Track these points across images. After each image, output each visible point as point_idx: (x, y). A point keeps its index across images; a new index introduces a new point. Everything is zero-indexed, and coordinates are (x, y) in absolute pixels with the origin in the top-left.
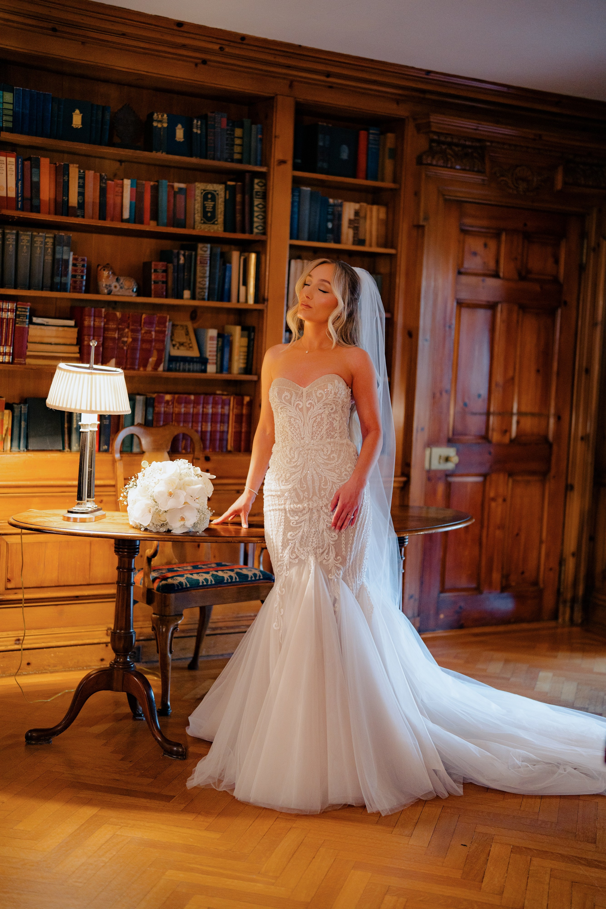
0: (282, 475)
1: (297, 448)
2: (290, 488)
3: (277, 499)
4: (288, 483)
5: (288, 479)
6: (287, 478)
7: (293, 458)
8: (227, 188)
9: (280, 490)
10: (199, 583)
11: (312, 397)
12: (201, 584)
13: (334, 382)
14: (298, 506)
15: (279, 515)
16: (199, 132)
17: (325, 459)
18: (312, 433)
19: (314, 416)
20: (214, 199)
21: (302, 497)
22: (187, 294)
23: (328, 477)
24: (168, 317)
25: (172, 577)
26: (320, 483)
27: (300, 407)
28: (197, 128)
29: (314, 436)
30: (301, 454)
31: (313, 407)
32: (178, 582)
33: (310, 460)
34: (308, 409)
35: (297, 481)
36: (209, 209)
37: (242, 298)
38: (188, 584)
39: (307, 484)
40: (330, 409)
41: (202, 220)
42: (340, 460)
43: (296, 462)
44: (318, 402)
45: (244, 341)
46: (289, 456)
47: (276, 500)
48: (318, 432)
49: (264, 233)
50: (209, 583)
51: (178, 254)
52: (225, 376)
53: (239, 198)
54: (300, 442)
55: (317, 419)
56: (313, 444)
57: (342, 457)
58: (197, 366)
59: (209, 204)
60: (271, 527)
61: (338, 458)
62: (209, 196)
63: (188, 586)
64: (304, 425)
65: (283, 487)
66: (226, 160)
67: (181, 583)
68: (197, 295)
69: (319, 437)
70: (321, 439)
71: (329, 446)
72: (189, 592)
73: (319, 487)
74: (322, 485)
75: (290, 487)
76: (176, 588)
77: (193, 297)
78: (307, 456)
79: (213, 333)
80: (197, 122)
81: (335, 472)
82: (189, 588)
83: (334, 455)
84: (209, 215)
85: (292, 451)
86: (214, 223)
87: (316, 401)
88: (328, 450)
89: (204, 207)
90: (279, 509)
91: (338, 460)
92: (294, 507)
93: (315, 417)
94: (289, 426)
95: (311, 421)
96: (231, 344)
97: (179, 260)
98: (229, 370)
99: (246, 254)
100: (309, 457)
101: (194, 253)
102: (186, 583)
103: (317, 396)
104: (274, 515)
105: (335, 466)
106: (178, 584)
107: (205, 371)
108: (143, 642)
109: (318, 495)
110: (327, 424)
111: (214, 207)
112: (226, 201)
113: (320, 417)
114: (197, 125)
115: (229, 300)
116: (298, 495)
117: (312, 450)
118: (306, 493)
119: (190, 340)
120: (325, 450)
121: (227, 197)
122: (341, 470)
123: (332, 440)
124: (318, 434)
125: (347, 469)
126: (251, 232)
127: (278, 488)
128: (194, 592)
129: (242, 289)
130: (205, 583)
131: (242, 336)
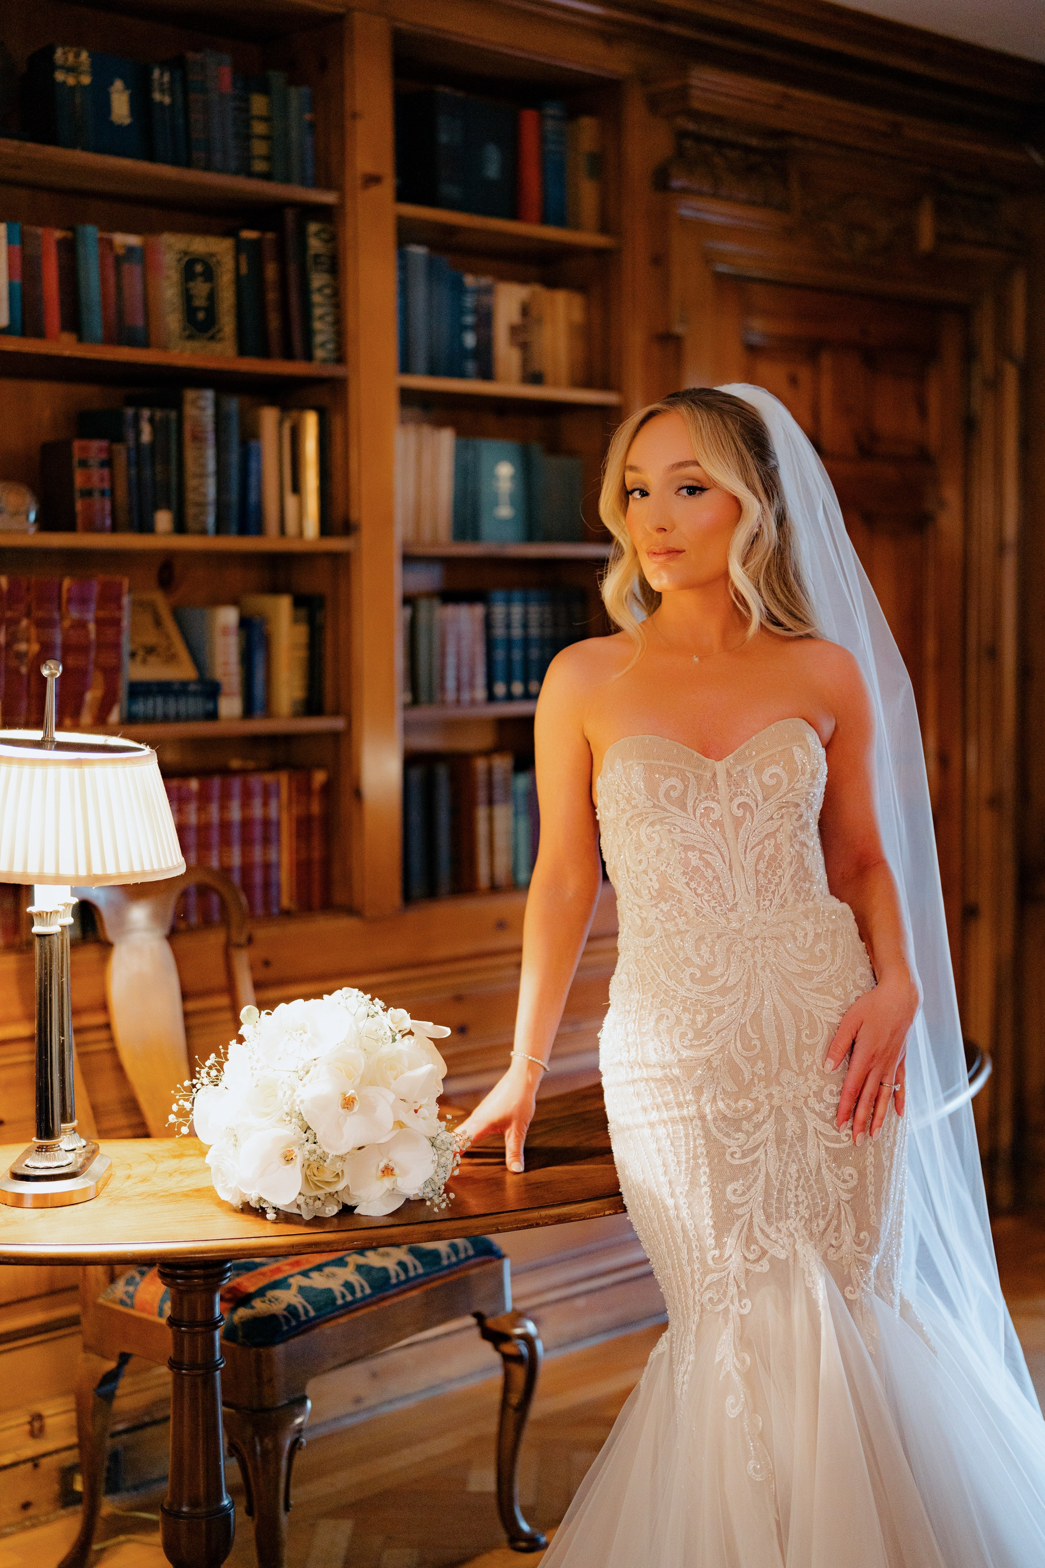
0: (678, 1018)
1: (719, 937)
2: (710, 1053)
3: (669, 1088)
4: (705, 1040)
5: (704, 1027)
6: (700, 1026)
7: (712, 966)
8: (240, 247)
9: (680, 1061)
10: (334, 1299)
11: (747, 787)
12: (340, 1302)
13: (805, 739)
14: (741, 1103)
15: (687, 1136)
16: (167, 100)
17: (802, 961)
18: (758, 892)
19: (757, 840)
20: (209, 275)
21: (747, 1076)
22: (163, 520)
23: (816, 1012)
24: (126, 583)
25: (261, 1293)
26: (799, 1032)
27: (714, 816)
28: (162, 91)
29: (764, 900)
30: (734, 952)
31: (752, 813)
32: (283, 1305)
33: (763, 968)
34: (738, 823)
35: (732, 1033)
36: (200, 302)
37: (291, 527)
38: (309, 1307)
39: (762, 1038)
40: (796, 816)
41: (184, 329)
42: (838, 960)
43: (722, 975)
44: (765, 799)
45: (301, 632)
46: (697, 960)
47: (667, 1093)
48: (773, 887)
49: (340, 358)
50: (359, 1295)
51: (137, 419)
52: (258, 726)
53: (271, 271)
54: (728, 919)
55: (764, 848)
56: (765, 923)
57: (840, 950)
58: (194, 705)
59: (200, 289)
60: (666, 1173)
61: (834, 952)
62: (199, 268)
63: (312, 1313)
64: (731, 869)
65: (685, 1054)
66: (237, 173)
67: (291, 1310)
68: (191, 523)
69: (777, 901)
70: (782, 906)
71: (808, 925)
72: (316, 1331)
73: (797, 1044)
74: (803, 1035)
75: (707, 1051)
76: (285, 1328)
77: (180, 527)
78: (753, 956)
79: (228, 616)
80: (162, 74)
81: (834, 996)
82: (315, 1318)
83: (822, 946)
84: (201, 315)
85: (703, 947)
86: (212, 338)
87: (760, 798)
88: (806, 934)
89: (187, 297)
90: (683, 1119)
91: (833, 960)
92: (728, 1106)
93: (758, 844)
94: (684, 873)
95: (751, 857)
96: (266, 642)
97: (138, 433)
98: (268, 711)
99: (294, 414)
100: (758, 957)
101: (173, 415)
102: (304, 1307)
103: (762, 784)
104: (668, 1135)
105: (831, 976)
106: (285, 1313)
107: (213, 715)
108: (125, 1437)
109: (795, 1067)
110: (791, 863)
111: (212, 297)
112: (238, 280)
113: (772, 842)
114: (162, 84)
115: (259, 530)
116: (734, 1071)
117: (764, 939)
118: (760, 1064)
119: (168, 637)
120: (800, 934)
121: (244, 270)
122: (845, 988)
123: (810, 904)
124: (773, 893)
125: (859, 982)
126: (309, 356)
127: (670, 1057)
128: (327, 1328)
129: (291, 501)
130: (349, 1298)
131: (296, 620)
